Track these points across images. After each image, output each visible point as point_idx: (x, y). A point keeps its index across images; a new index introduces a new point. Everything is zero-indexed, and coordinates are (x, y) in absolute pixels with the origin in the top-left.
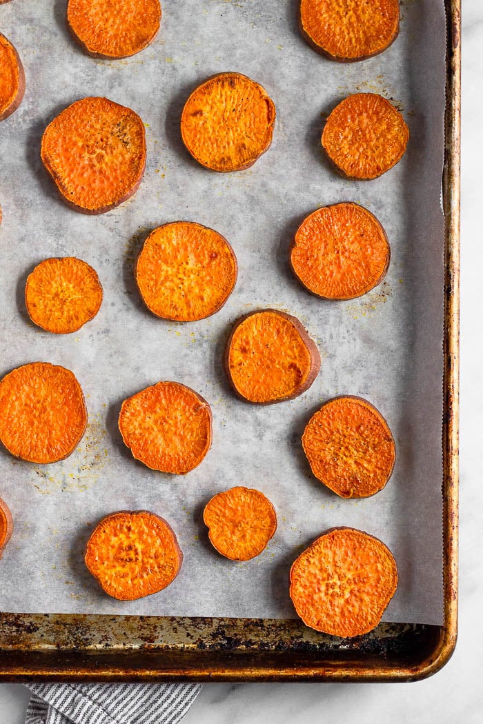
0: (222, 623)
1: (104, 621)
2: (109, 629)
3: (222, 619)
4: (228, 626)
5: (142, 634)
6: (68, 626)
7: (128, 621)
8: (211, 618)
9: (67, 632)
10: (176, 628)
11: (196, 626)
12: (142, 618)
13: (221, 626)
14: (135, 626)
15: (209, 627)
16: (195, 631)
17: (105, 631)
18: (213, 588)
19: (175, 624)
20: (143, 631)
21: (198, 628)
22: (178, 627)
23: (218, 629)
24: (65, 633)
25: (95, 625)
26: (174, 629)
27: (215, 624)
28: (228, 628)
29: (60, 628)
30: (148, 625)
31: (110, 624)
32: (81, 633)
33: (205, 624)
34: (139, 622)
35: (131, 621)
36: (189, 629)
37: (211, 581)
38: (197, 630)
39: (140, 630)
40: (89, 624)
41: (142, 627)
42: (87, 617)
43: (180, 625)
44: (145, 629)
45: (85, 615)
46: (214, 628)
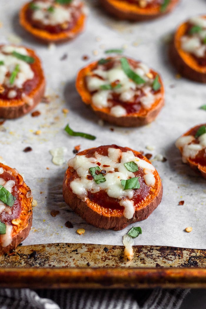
0: (193, 254)
1: (64, 253)
2: (70, 260)
3: (193, 250)
4: (199, 257)
5: (107, 265)
6: (25, 257)
7: (91, 252)
8: (181, 249)
9: (23, 262)
10: (143, 259)
11: (164, 257)
12: (106, 249)
13: (192, 257)
14: (99, 257)
15: (179, 258)
16: (165, 262)
17: (67, 262)
18: (180, 222)
19: (142, 256)
20: (107, 262)
21: (168, 260)
22: (145, 258)
23: (188, 261)
24: (21, 264)
25: (55, 256)
26: (141, 260)
27: (186, 255)
28: (200, 258)
29: (16, 259)
30: (113, 256)
31: (71, 255)
32: (40, 264)
33: (175, 255)
34: (103, 253)
35: (94, 252)
36: (158, 260)
37: (177, 216)
38: (166, 261)
39: (104, 261)
40: (48, 255)
41: (106, 258)
42: (47, 249)
43: (147, 256)
44: (109, 259)
45: (44, 246)
46: (185, 259)
